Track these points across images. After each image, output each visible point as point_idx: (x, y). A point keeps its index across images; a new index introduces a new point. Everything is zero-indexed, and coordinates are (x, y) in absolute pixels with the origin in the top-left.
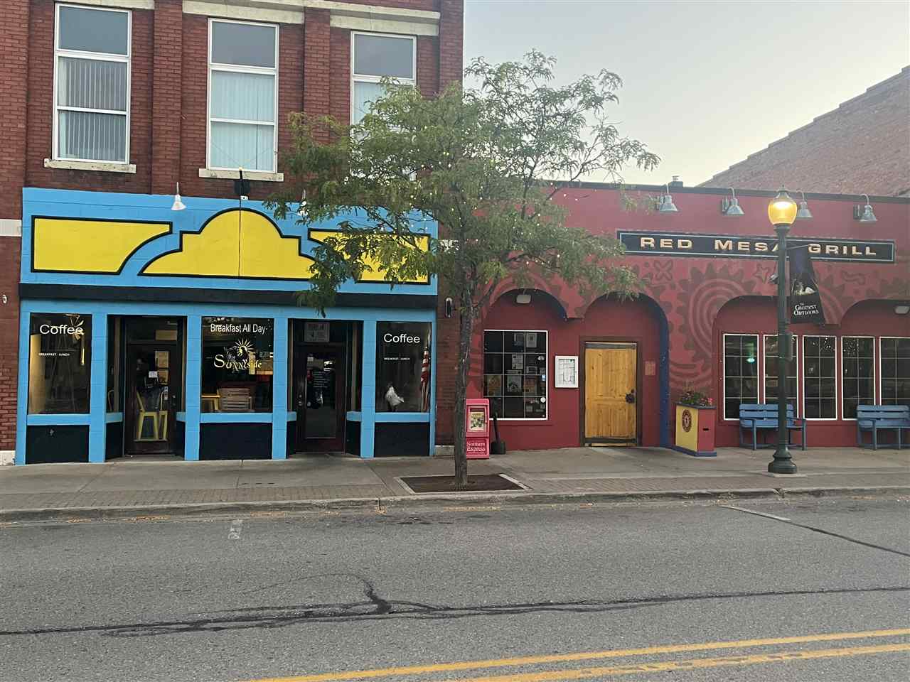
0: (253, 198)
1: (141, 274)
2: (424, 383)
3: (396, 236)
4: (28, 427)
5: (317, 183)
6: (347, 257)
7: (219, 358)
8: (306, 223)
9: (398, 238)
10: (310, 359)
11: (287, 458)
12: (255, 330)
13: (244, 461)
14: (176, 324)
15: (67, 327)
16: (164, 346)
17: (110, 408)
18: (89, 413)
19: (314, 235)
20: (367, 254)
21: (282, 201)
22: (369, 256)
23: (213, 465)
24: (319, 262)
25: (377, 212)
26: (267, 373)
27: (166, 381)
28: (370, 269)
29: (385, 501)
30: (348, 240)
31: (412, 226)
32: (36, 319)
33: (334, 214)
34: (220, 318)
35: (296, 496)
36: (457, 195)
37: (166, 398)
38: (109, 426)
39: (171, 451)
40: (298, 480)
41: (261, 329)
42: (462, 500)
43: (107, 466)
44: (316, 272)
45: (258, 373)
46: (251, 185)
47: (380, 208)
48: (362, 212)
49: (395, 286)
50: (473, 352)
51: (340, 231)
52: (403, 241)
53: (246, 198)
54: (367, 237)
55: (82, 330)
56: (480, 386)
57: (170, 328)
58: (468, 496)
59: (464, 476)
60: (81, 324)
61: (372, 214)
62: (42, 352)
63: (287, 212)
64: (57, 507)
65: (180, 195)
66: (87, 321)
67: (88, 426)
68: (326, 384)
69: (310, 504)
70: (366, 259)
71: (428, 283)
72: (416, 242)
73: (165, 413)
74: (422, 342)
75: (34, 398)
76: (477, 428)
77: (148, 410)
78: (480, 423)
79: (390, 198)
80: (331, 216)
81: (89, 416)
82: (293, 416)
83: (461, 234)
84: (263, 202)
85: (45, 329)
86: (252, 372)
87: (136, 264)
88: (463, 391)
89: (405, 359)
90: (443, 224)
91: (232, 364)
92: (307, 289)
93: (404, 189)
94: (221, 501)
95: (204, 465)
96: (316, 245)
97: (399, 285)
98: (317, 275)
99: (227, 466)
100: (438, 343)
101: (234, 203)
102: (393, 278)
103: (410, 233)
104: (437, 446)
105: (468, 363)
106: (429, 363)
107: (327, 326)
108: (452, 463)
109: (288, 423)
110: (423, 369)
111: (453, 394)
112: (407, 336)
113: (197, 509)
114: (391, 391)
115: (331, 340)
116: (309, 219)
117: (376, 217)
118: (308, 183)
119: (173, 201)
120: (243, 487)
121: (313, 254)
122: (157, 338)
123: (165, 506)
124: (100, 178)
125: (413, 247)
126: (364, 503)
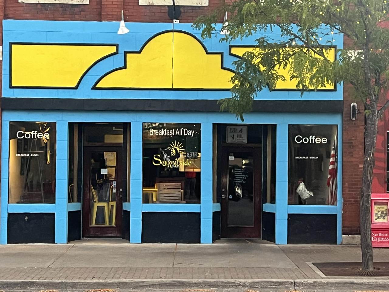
0: (183, 21)
1: (94, 88)
2: (331, 180)
3: (306, 49)
4: (9, 214)
5: (238, 5)
6: (262, 69)
7: (157, 157)
8: (228, 40)
9: (308, 50)
10: (231, 158)
11: (213, 243)
12: (186, 133)
13: (178, 244)
14: (122, 130)
15: (38, 132)
16: (112, 148)
17: (71, 199)
18: (54, 203)
19: (234, 51)
20: (280, 65)
21: (209, 22)
22: (282, 67)
23: (153, 247)
24: (239, 73)
25: (290, 28)
26: (196, 170)
27: (114, 176)
28: (283, 78)
29: (299, 283)
30: (264, 54)
31: (321, 39)
32: (14, 127)
33: (253, 31)
34: (155, 123)
35: (223, 275)
36: (363, 9)
37: (114, 191)
38: (70, 213)
39: (118, 235)
40: (223, 262)
41: (191, 133)
42: (369, 284)
43: (70, 246)
44: (236, 82)
45: (187, 170)
46: (182, 10)
47: (292, 24)
48: (276, 29)
49: (305, 93)
50: (377, 151)
51: (257, 47)
52: (313, 52)
53: (178, 21)
54: (281, 51)
55: (49, 135)
56: (383, 182)
57: (117, 133)
58: (374, 281)
59: (370, 263)
60: (48, 130)
61: (285, 30)
62: (18, 153)
63: (213, 32)
64: (32, 279)
65: (125, 21)
66: (52, 127)
67: (54, 214)
68: (244, 180)
69: (234, 283)
70: (279, 70)
71: (335, 90)
72: (325, 54)
73: (114, 203)
74: (329, 142)
75: (13, 191)
76: (381, 220)
77: (100, 200)
78: (384, 215)
79: (302, 15)
80: (250, 33)
81: (55, 206)
82: (217, 207)
83: (366, 45)
84: (192, 24)
85: (21, 135)
86: (182, 170)
87: (90, 80)
88: (369, 186)
89: (314, 158)
90: (348, 36)
91: (167, 163)
92: (228, 98)
93: (314, 7)
94: (161, 278)
95: (145, 247)
96: (237, 59)
97: (308, 92)
98: (237, 85)
99: (163, 249)
100: (343, 143)
101: (168, 26)
102: (304, 86)
103: (319, 46)
104: (344, 236)
105: (373, 161)
106: (336, 161)
107: (245, 130)
108: (359, 251)
109: (214, 213)
110: (331, 167)
111: (360, 190)
112: (316, 137)
113: (141, 284)
114: (302, 186)
115: (249, 142)
116: (231, 37)
117: (288, 33)
118: (230, 5)
119: (119, 26)
120: (179, 266)
121: (234, 68)
122: (105, 142)
123: (117, 280)
124: (60, 9)
125: (322, 58)
126: (281, 284)
